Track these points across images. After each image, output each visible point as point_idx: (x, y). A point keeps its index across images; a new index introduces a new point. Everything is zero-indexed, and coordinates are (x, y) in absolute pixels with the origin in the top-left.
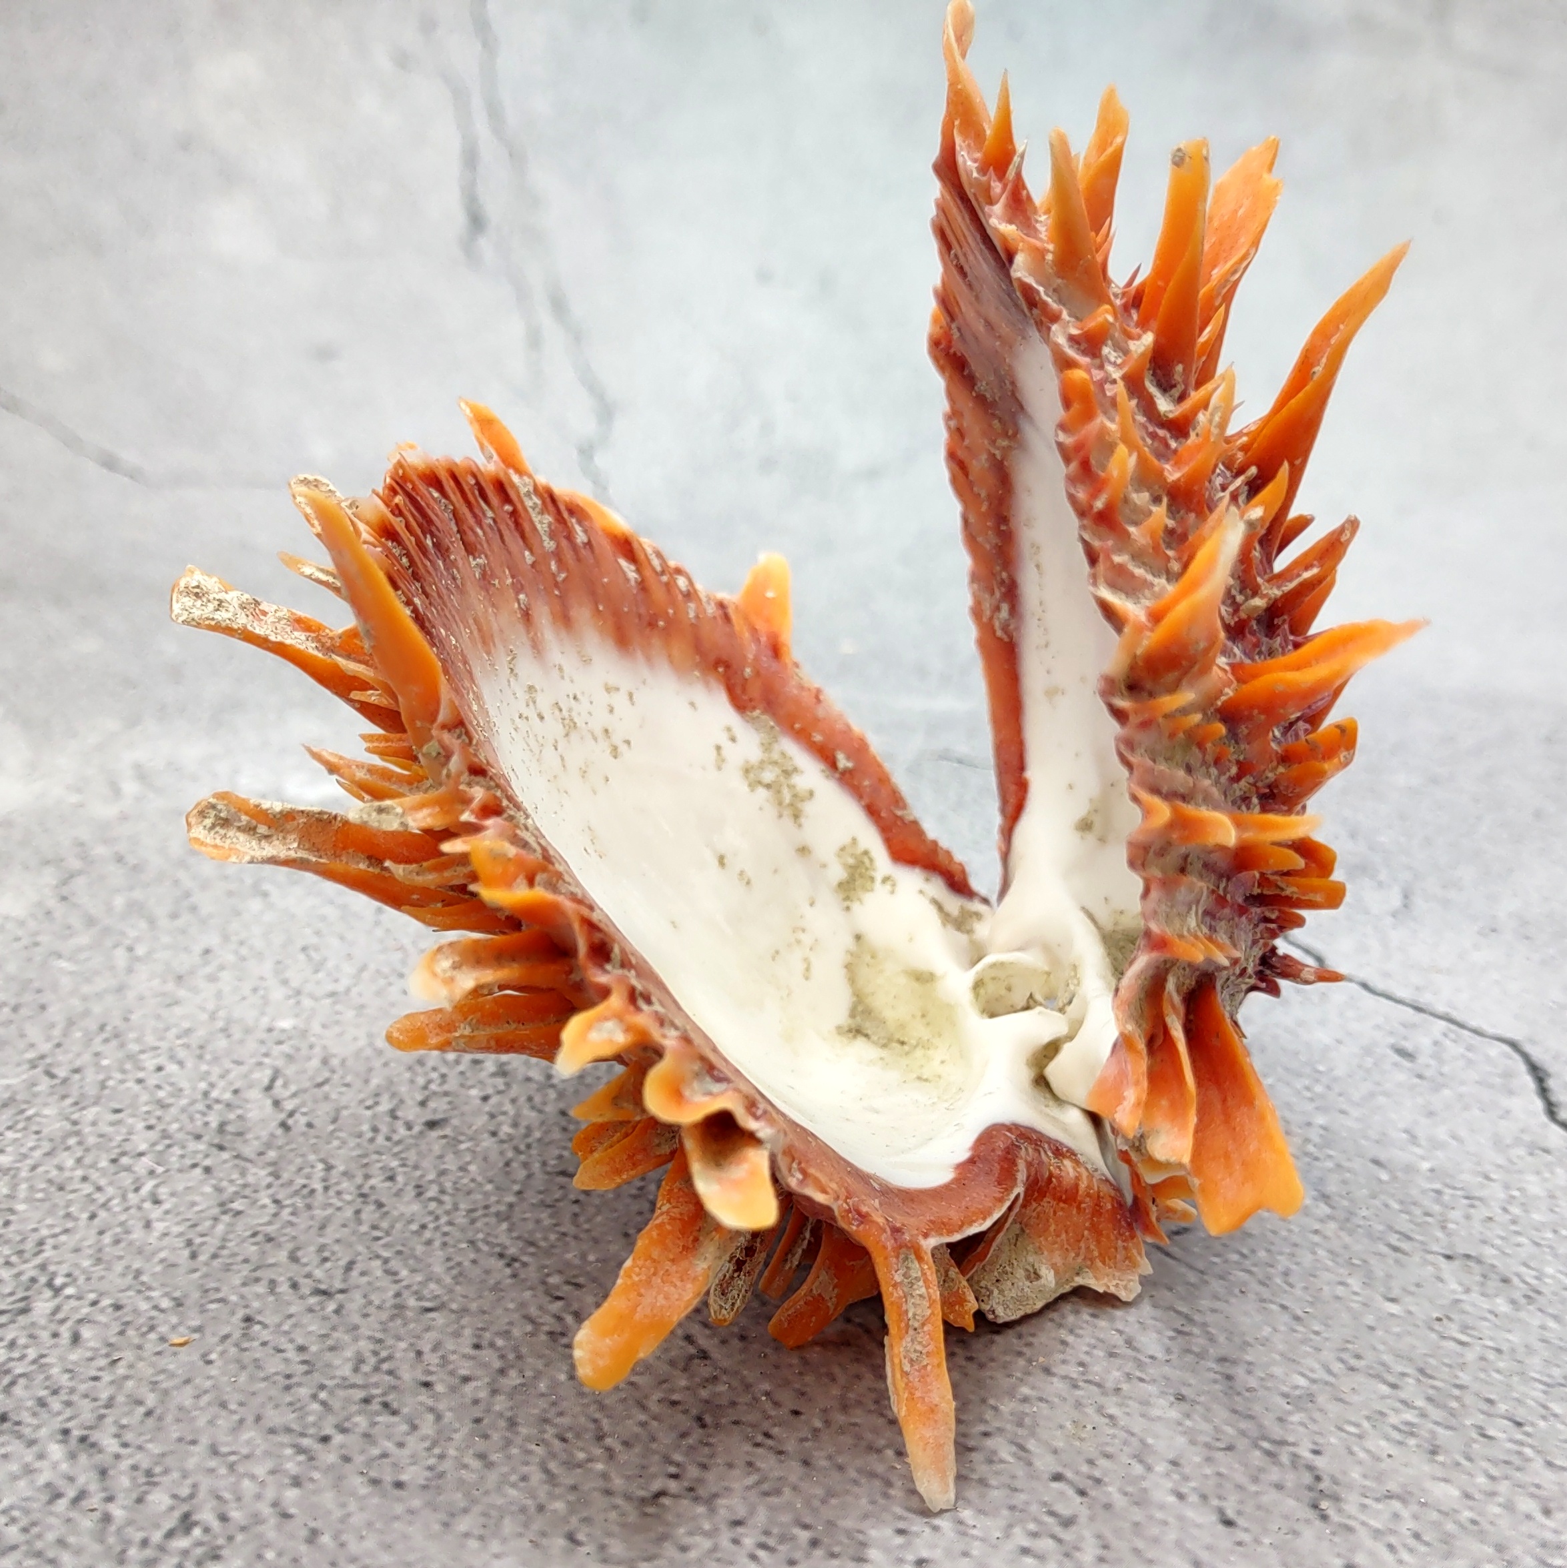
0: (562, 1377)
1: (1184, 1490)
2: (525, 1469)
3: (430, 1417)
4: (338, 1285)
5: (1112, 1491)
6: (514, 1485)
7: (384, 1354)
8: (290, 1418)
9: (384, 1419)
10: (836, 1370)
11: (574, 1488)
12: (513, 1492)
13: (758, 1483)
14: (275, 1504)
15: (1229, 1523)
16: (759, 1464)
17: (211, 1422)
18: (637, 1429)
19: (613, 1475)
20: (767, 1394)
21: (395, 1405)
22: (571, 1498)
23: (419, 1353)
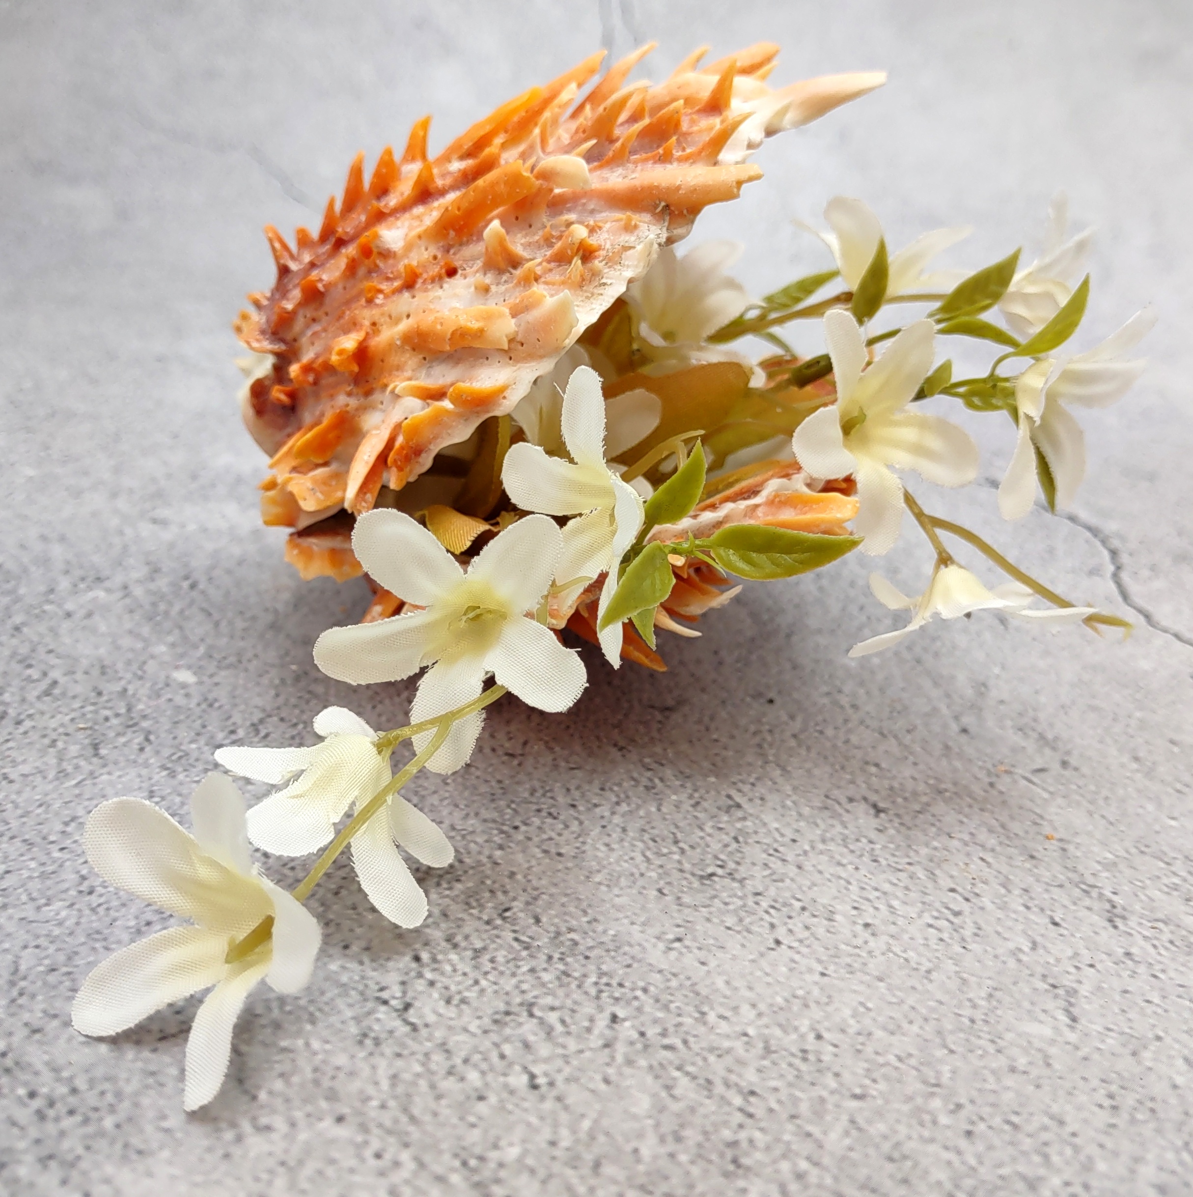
0: (653, 809)
1: (1029, 905)
2: (633, 854)
3: (576, 823)
4: (519, 752)
5: (986, 901)
6: (626, 861)
7: (548, 788)
8: (495, 815)
9: (549, 820)
10: (819, 821)
11: (661, 866)
12: (626, 865)
13: (771, 875)
14: (490, 857)
15: (1056, 924)
16: (771, 865)
17: (450, 814)
18: (698, 840)
19: (684, 861)
20: (777, 829)
21: (555, 814)
22: (660, 871)
23: (568, 790)
